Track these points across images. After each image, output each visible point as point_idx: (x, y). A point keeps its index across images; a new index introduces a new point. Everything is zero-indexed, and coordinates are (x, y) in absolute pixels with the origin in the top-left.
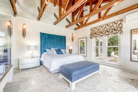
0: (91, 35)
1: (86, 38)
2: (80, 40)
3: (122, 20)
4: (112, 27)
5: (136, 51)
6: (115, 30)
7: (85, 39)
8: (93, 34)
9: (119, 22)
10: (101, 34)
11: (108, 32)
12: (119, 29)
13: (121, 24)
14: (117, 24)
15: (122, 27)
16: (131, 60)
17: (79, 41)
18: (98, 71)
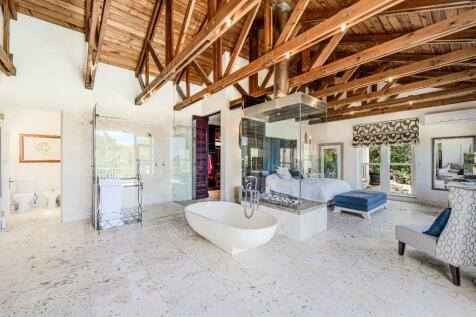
0: (354, 139)
1: (341, 144)
2: (323, 148)
3: (417, 120)
4: (400, 130)
5: (441, 171)
6: (405, 135)
7: (338, 147)
8: (359, 139)
9: (413, 123)
10: (378, 141)
11: (393, 138)
12: (413, 135)
13: (416, 126)
14: (408, 124)
15: (417, 132)
16: (433, 188)
17: (322, 151)
18: (385, 205)
